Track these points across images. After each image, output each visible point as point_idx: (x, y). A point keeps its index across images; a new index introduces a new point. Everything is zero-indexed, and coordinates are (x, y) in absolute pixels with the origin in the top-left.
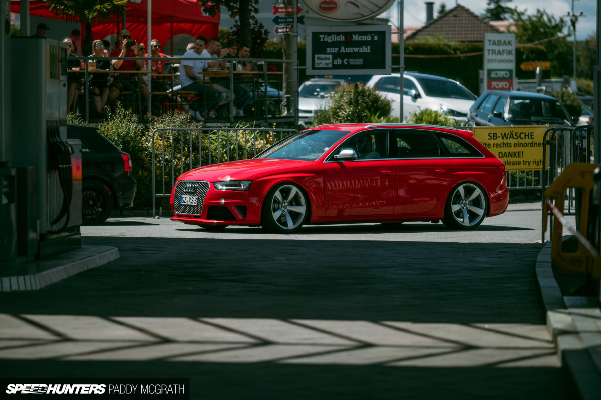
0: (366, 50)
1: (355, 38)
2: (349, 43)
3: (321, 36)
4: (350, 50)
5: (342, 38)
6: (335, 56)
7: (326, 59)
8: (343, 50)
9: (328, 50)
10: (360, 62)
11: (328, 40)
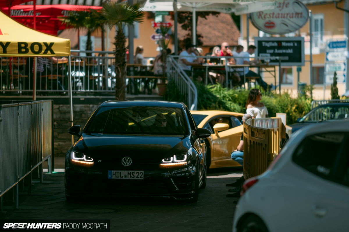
0: (290, 51)
1: (284, 44)
2: (280, 47)
3: (263, 43)
4: (280, 51)
5: (276, 44)
6: (272, 55)
7: (267, 56)
8: (276, 51)
9: (268, 51)
10: (286, 58)
11: (268, 45)
